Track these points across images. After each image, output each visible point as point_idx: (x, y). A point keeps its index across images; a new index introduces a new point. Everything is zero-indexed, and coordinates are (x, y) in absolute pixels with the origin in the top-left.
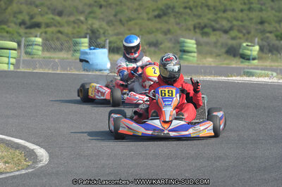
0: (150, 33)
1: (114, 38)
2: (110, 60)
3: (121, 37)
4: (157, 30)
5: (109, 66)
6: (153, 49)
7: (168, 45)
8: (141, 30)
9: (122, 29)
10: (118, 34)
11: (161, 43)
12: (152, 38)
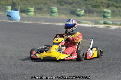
0: (38, 4)
1: (22, 6)
2: (20, 15)
3: (25, 6)
4: (41, 3)
5: (19, 18)
6: (39, 11)
7: (46, 9)
8: (34, 3)
9: (26, 2)
10: (24, 4)
11: (43, 9)
12: (39, 6)
